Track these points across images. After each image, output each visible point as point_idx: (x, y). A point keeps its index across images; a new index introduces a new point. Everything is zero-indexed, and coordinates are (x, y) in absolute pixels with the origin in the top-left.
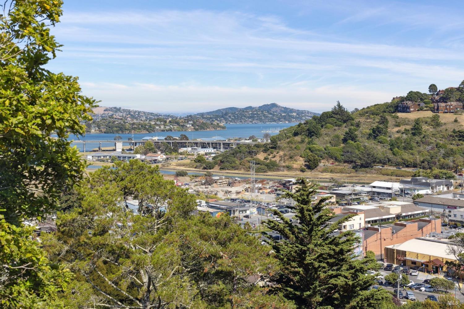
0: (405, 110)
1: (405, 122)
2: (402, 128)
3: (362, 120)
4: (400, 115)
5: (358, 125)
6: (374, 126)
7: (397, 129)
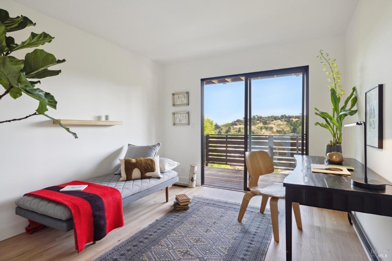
0: (236, 125)
1: (236, 129)
2: (235, 130)
3: (223, 128)
4: (234, 126)
5: (222, 129)
6: (227, 129)
7: (234, 130)
